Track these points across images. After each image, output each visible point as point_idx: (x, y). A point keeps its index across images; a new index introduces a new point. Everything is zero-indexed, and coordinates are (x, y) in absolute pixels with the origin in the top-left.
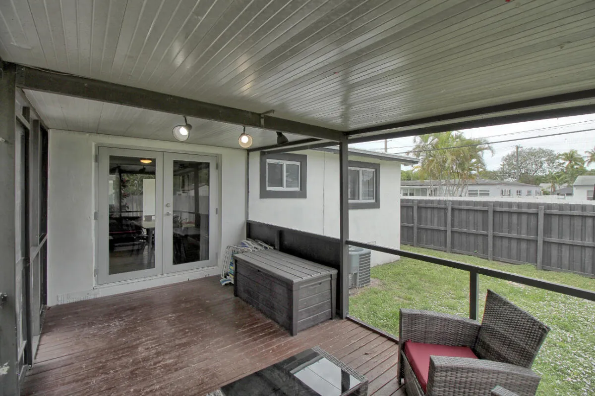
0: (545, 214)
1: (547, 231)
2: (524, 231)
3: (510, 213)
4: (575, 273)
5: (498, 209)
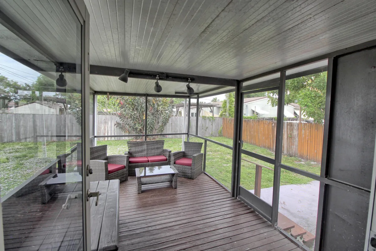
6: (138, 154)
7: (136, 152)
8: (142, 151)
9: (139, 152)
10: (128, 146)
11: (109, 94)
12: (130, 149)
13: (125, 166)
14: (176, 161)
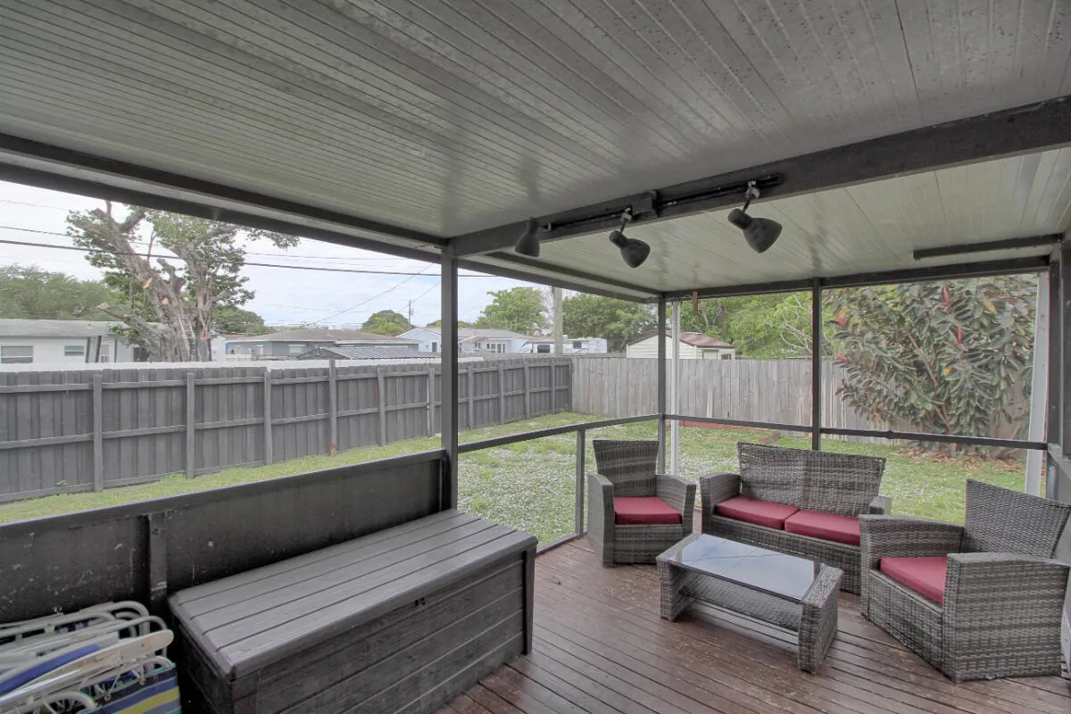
0: (197, 386)
1: (200, 412)
2: (160, 419)
3: (135, 390)
4: (237, 467)
5: (112, 385)
6: (770, 492)
7: (765, 484)
8: (785, 485)
9: (774, 485)
10: (740, 456)
11: (698, 295)
12: (744, 470)
13: (680, 516)
14: (884, 559)
